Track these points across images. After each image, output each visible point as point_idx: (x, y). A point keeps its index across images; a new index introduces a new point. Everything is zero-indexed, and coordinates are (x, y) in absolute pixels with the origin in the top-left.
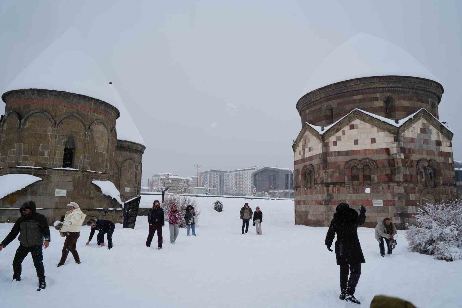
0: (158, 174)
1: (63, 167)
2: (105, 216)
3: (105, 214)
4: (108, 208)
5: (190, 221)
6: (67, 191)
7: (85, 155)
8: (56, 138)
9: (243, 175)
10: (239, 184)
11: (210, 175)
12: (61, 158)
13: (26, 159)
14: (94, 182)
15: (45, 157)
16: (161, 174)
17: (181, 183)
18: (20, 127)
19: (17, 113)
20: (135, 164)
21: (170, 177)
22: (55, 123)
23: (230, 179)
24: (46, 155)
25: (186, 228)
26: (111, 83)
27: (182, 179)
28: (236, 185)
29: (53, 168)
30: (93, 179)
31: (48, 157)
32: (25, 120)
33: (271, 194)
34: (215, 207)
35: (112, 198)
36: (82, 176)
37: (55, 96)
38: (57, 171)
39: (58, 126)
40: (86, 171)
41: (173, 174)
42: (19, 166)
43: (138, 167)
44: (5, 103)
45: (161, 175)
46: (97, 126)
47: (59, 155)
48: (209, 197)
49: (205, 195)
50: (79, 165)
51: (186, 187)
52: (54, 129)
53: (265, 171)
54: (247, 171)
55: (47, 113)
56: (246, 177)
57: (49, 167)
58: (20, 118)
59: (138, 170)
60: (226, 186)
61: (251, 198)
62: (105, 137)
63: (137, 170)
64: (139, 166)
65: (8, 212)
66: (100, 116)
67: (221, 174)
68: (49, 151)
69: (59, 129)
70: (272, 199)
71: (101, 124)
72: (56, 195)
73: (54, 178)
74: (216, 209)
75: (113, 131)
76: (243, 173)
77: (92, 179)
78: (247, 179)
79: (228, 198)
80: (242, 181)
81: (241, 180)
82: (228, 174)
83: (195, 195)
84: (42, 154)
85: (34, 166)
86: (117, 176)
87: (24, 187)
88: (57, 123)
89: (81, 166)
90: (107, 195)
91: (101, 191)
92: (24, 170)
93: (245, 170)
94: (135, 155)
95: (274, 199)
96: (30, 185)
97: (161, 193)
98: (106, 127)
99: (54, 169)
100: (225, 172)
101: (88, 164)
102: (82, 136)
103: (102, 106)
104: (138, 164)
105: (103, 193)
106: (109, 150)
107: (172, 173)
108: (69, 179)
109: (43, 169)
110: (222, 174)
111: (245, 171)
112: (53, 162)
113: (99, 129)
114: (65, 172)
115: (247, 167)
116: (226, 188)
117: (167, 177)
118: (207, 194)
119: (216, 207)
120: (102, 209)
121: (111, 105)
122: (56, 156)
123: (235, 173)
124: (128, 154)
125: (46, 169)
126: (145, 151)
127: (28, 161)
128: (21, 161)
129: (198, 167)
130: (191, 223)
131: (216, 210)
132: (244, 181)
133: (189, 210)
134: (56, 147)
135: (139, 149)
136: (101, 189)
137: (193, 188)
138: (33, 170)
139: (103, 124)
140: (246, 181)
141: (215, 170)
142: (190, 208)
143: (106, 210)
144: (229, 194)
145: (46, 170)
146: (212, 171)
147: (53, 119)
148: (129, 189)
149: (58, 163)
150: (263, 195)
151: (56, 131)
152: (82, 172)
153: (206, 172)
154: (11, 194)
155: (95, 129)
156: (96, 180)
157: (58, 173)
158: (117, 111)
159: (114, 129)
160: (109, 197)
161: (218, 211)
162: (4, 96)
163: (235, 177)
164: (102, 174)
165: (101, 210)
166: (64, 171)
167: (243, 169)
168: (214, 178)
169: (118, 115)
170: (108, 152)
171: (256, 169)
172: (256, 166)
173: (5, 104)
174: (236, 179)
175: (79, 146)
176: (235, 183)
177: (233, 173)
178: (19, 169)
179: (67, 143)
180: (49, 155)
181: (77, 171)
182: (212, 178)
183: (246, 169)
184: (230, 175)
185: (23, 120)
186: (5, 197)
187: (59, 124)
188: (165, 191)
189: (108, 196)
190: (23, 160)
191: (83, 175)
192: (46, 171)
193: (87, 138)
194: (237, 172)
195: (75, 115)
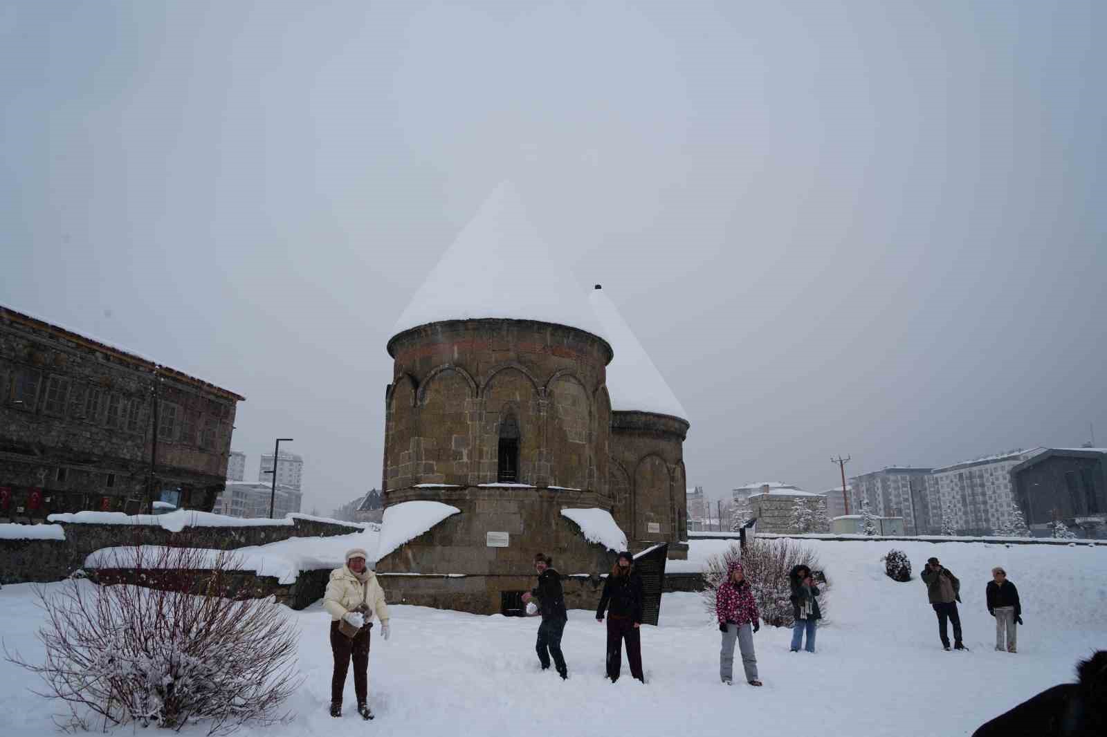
0: (747, 487)
1: (499, 481)
2: (595, 592)
3: (595, 588)
4: (600, 574)
5: (807, 610)
6: (510, 536)
7: (540, 453)
8: (480, 419)
9: (981, 477)
10: (974, 503)
11: (884, 481)
12: (494, 462)
13: (429, 469)
14: (566, 512)
15: (463, 462)
16: (753, 486)
17: (796, 507)
18: (416, 403)
19: (409, 375)
20: (667, 467)
21: (772, 492)
22: (478, 387)
23: (946, 490)
24: (465, 459)
25: (792, 628)
26: (598, 287)
27: (798, 496)
28: (965, 504)
29: (480, 485)
30: (563, 507)
31: (469, 462)
32: (425, 389)
33: (1082, 528)
34: (888, 570)
35: (608, 550)
36: (538, 499)
37: (474, 329)
38: (487, 491)
39: (483, 392)
40: (546, 488)
41: (785, 485)
42: (418, 484)
43: (674, 472)
44: (394, 358)
45: (755, 490)
46: (561, 383)
47: (489, 456)
48: (877, 540)
49: (865, 536)
50: (530, 474)
51: (810, 517)
52: (477, 400)
53: (1052, 460)
54: (994, 465)
55: (460, 369)
56: (993, 483)
57: (472, 483)
58: (416, 384)
59: (676, 478)
60: (935, 511)
61: (1003, 542)
62: (583, 408)
63: (673, 479)
64: (678, 470)
65: (402, 582)
66: (568, 362)
67: (913, 478)
68: (470, 448)
69: (484, 399)
70: (1077, 544)
71: (571, 379)
72: (489, 544)
73: (484, 507)
74: (890, 573)
75: (599, 391)
76: (981, 471)
77: (560, 506)
78: (999, 487)
79: (934, 541)
80: (984, 494)
81: (979, 490)
82: (935, 476)
83: (836, 536)
84: (457, 455)
85: (445, 484)
86: (627, 495)
87: (428, 530)
88: (481, 387)
89: (535, 476)
90: (595, 542)
91: (582, 534)
92: (428, 492)
93: (987, 462)
94: (665, 445)
95: (1086, 544)
96: (439, 524)
97: (738, 534)
98: (582, 384)
99: (482, 488)
100: (928, 471)
101: (549, 471)
102: (531, 409)
103: (568, 337)
104: (674, 466)
105: (586, 538)
106: (593, 438)
107: (780, 482)
108: (513, 507)
109: (461, 489)
110: (917, 478)
111: (987, 466)
112: (479, 471)
113: (567, 390)
114: (504, 491)
115: (992, 455)
116: (935, 515)
117: (766, 493)
118: (870, 533)
119: (890, 568)
120: (587, 575)
121: (590, 334)
122: (484, 458)
123: (957, 472)
124: (645, 444)
125: (466, 487)
126: (689, 433)
127: (433, 473)
128: (422, 475)
129: (841, 463)
130: (808, 615)
131: (893, 578)
132: (989, 493)
133: (800, 577)
134: (482, 441)
135: (674, 430)
136: (580, 529)
137: (835, 519)
138: (443, 491)
139: (575, 377)
140: (994, 492)
141: (897, 468)
142: (802, 573)
143: (595, 578)
144: (938, 533)
145: (465, 489)
146: (889, 471)
147: (473, 379)
148: (657, 525)
149: (489, 474)
150: (1051, 531)
151: (481, 404)
152: (537, 490)
153: (872, 476)
154: (406, 544)
155: (557, 392)
156: (569, 508)
157: (489, 495)
158: (605, 346)
159: (601, 386)
160: (600, 546)
161: (898, 581)
162: (391, 346)
163: (959, 483)
164: (581, 492)
165: (584, 577)
166: (501, 490)
167: (980, 460)
168: (897, 488)
169: (607, 353)
170: (590, 442)
171: (1022, 458)
172: (1020, 450)
173: (393, 360)
174: (962, 488)
175: (528, 434)
176: (961, 499)
177: (951, 473)
178: (418, 492)
179: (503, 428)
180: (470, 456)
181: (527, 489)
182: (890, 490)
183: (989, 459)
184: (941, 478)
185: (420, 389)
186: (395, 550)
187: (484, 388)
188: (746, 529)
189: (597, 544)
190: (425, 472)
191: (541, 497)
192: (467, 492)
193: (542, 414)
194: (962, 471)
195: (515, 365)
